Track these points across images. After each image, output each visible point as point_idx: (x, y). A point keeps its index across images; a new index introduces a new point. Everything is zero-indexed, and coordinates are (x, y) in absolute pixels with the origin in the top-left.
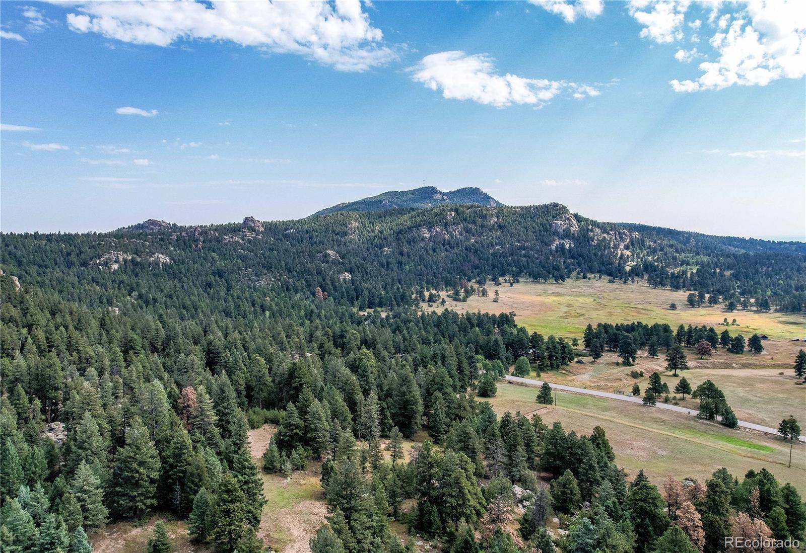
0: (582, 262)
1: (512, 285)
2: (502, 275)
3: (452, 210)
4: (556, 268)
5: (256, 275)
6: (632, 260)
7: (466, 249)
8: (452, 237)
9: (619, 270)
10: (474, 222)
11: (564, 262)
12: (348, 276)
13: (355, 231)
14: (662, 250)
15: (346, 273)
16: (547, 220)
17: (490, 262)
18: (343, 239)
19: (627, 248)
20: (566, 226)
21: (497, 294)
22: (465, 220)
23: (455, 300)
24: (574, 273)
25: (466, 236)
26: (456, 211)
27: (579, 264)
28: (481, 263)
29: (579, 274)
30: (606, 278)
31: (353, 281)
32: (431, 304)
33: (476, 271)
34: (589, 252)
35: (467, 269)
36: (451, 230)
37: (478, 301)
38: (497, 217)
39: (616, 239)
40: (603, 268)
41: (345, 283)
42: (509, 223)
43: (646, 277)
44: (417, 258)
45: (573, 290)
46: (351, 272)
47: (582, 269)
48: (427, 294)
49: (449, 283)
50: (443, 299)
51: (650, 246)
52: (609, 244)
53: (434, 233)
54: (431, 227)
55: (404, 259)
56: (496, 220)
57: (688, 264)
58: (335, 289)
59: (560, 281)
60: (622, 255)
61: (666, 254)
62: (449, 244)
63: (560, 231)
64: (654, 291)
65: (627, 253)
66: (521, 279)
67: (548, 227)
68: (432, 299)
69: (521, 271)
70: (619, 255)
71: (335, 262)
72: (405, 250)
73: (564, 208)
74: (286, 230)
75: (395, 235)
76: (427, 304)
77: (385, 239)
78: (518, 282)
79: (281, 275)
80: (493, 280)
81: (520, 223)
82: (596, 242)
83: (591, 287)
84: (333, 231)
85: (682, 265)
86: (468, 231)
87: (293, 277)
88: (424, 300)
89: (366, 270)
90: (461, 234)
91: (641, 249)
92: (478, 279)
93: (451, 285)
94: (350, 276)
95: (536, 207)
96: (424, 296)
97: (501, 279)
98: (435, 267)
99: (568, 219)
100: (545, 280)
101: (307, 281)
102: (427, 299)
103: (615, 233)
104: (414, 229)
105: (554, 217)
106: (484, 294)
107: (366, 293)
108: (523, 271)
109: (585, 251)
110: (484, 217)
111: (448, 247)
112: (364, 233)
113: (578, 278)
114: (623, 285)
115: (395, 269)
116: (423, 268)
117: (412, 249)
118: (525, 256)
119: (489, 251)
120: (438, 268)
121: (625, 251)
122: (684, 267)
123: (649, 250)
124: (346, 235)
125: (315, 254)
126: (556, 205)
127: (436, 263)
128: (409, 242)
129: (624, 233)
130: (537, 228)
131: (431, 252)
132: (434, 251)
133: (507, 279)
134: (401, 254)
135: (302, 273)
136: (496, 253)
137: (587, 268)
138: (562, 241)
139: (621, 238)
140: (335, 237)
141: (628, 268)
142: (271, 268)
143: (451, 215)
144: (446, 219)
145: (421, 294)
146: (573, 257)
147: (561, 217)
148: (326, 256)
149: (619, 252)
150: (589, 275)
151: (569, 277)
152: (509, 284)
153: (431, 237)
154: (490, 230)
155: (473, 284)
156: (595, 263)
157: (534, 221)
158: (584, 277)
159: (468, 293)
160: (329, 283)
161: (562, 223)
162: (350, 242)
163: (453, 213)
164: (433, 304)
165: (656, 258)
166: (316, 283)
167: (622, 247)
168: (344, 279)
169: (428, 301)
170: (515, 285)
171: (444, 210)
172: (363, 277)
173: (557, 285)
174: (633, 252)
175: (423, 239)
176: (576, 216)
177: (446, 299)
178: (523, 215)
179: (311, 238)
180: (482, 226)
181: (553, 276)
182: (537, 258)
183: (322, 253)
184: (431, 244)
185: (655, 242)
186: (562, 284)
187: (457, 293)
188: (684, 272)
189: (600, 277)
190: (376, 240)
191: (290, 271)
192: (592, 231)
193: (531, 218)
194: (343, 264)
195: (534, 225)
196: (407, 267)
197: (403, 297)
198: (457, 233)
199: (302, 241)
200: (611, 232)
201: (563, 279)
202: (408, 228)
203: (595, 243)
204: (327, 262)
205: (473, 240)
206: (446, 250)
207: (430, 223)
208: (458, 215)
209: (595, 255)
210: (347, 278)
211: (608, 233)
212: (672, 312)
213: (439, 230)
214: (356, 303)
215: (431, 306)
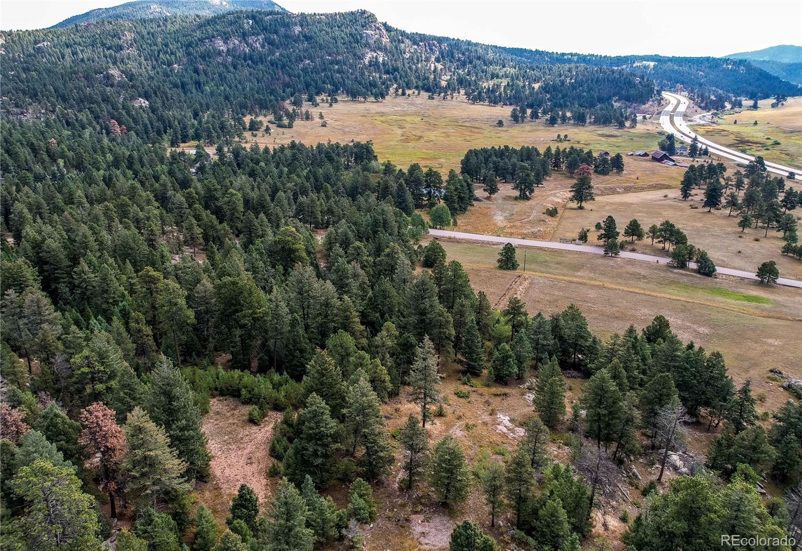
0: (398, 77)
1: (331, 105)
2: (318, 94)
3: (248, 17)
4: (373, 85)
5: (17, 106)
6: (445, 74)
7: (272, 65)
8: (253, 51)
9: (436, 85)
10: (276, 32)
11: (380, 78)
12: (145, 103)
13: (131, 44)
14: (471, 62)
15: (140, 99)
16: (356, 30)
17: (302, 78)
18: (118, 55)
19: (437, 60)
20: (377, 36)
21: (321, 117)
22: (265, 29)
23: (280, 126)
24: (392, 90)
25: (270, 48)
26: (253, 18)
27: (395, 79)
28: (292, 80)
29: (397, 90)
30: (424, 95)
31: (153, 110)
32: (254, 133)
33: (288, 90)
34: (404, 65)
35: (278, 88)
36: (250, 41)
37: (305, 127)
38: (301, 26)
39: (426, 51)
40: (420, 84)
41: (144, 111)
42: (315, 33)
43: (462, 92)
44: (216, 76)
45: (396, 108)
46: (146, 96)
47: (399, 85)
48: (247, 119)
49: (264, 106)
50: (267, 126)
51: (459, 58)
52: (421, 57)
53: (231, 46)
54: (227, 39)
55: (202, 78)
56: (300, 29)
57: (497, 77)
58: (134, 120)
59: (380, 100)
60: (436, 68)
61: (475, 67)
62: (251, 58)
63: (371, 42)
64: (473, 106)
65: (439, 66)
66: (339, 98)
67: (359, 37)
68: (254, 127)
69: (337, 89)
70: (432, 68)
71: (121, 85)
72: (201, 67)
73: (372, 15)
74: (36, 42)
75: (184, 48)
76: (250, 133)
77: (172, 53)
78: (336, 101)
79: (54, 106)
80: (309, 100)
81: (327, 33)
82: (408, 55)
83: (412, 104)
84: (103, 45)
85: (492, 78)
86: (271, 43)
87: (72, 107)
88: (244, 129)
89: (165, 93)
90: (263, 46)
91: (451, 62)
92: (293, 99)
93: (266, 108)
94: (147, 103)
95: (341, 15)
96: (244, 123)
97: (318, 99)
98: (240, 87)
99: (378, 28)
100: (365, 98)
101: (92, 112)
102: (248, 125)
103: (425, 44)
104: (207, 40)
105: (363, 26)
106: (308, 117)
108: (339, 89)
109: (399, 65)
110: (287, 26)
111: (250, 62)
112: (144, 46)
113: (397, 95)
114: (443, 102)
115: (194, 90)
116: (228, 89)
117: (208, 66)
118: (339, 71)
119: (298, 66)
120: (244, 89)
121: (437, 64)
122: (496, 81)
123: (459, 63)
124: (121, 49)
125: (94, 75)
126: (364, 12)
127: (240, 82)
128: (203, 57)
129: (434, 45)
130: (347, 39)
131: (231, 69)
132: (235, 67)
133: (325, 98)
134: (196, 71)
135: (82, 101)
136: (306, 68)
137: (405, 85)
138: (375, 55)
139: (431, 49)
140: (108, 53)
141: (444, 84)
142: (36, 95)
143: (248, 23)
144: (243, 28)
145: (239, 121)
146: (387, 72)
147: (371, 27)
148: (108, 77)
149: (433, 65)
150: (408, 92)
151: (387, 94)
152: (328, 105)
153: (228, 50)
154: (296, 41)
155: (288, 105)
156: (412, 78)
157: (342, 31)
158: (404, 94)
159: (292, 117)
160: (124, 112)
161: (373, 33)
162: (129, 59)
163: (251, 22)
164: (256, 132)
165: (466, 71)
166: (105, 113)
167: (433, 60)
168: (141, 107)
169: (250, 130)
170: (334, 105)
171: (239, 18)
172: (164, 104)
173: (378, 104)
174: (444, 65)
175: (220, 53)
176: (385, 25)
177: (270, 125)
178: (329, 24)
179: (74, 53)
180: (287, 37)
181: (372, 94)
182: (352, 74)
183: (102, 73)
184: (230, 59)
185: (463, 54)
186: (381, 102)
187: (280, 119)
188: (499, 86)
189: (419, 94)
190: (161, 55)
191: (64, 99)
192: (403, 42)
193: (339, 27)
194: (133, 87)
195: (343, 35)
196: (207, 88)
198: (258, 45)
199: (63, 58)
200: (421, 44)
201: (383, 97)
202: (199, 40)
203: (407, 55)
204: (112, 86)
205: (278, 54)
206: (248, 65)
207: (225, 33)
208: (256, 23)
209: (410, 68)
210: (143, 105)
211: (418, 45)
212: (500, 129)
213: (237, 42)
214: (165, 137)
215: (255, 136)
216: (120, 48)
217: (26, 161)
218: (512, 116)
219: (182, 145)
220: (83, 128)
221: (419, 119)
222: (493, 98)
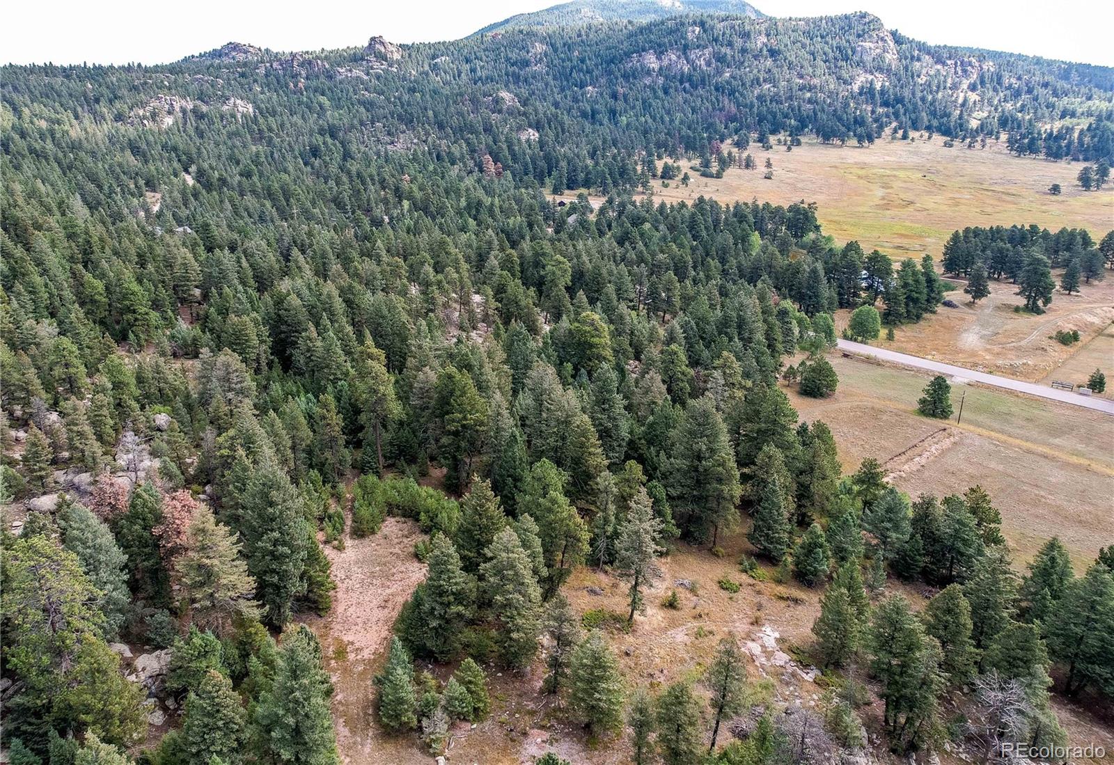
0: (902, 111)
1: (789, 149)
2: (774, 132)
3: (695, 23)
4: (859, 122)
5: (389, 134)
6: (981, 109)
7: (717, 89)
8: (695, 70)
9: (961, 125)
10: (730, 44)
11: (873, 112)
12: (533, 135)
13: (541, 59)
14: (1030, 91)
15: (530, 130)
16: (848, 41)
17: (755, 110)
18: (522, 73)
19: (973, 88)
20: (878, 51)
21: (769, 165)
22: (716, 40)
23: (704, 175)
24: (888, 131)
25: (717, 67)
26: (702, 24)
27: (896, 115)
28: (740, 111)
29: (895, 131)
30: (939, 139)
31: (542, 144)
32: (666, 181)
33: (732, 126)
34: (913, 94)
35: (718, 122)
36: (693, 56)
37: (740, 177)
38: (768, 35)
39: (956, 73)
40: (935, 123)
41: (529, 146)
42: (786, 46)
43: (1004, 137)
44: (639, 104)
45: (887, 158)
46: (538, 127)
47: (901, 123)
48: (659, 165)
49: (691, 146)
50: (686, 174)
51: (1011, 85)
52: (945, 82)
53: (665, 63)
54: (662, 53)
55: (620, 105)
56: (766, 40)
57: (1073, 115)
58: (515, 158)
59: (866, 144)
60: (965, 100)
61: (1036, 99)
62: (690, 80)
63: (868, 58)
64: (1017, 161)
65: (973, 97)
66: (803, 139)
67: (850, 52)
68: (667, 174)
69: (804, 126)
70: (960, 101)
71: (511, 112)
72: (621, 90)
73: (877, 20)
74: (434, 57)
75: (604, 66)
76: (660, 182)
77: (588, 72)
78: (799, 143)
79: (428, 134)
80: (760, 141)
81: (804, 46)
82: (925, 79)
83: (916, 153)
84: (508, 60)
85: (1063, 116)
86: (721, 59)
87: (447, 136)
88: (654, 176)
89: (562, 124)
90: (708, 64)
91: (995, 90)
92: (736, 138)
93: (694, 149)
94: (537, 135)
95: (830, 20)
96: (655, 168)
97: (772, 139)
98: (667, 119)
99: (882, 39)
100: (843, 141)
101: (468, 144)
102: (659, 173)
103: (956, 63)
104: (635, 55)
105: (859, 36)
106: (749, 164)
107: (563, 164)
108: (807, 127)
109: (907, 93)
110: (746, 35)
111: (687, 85)
112: (555, 62)
113: (894, 138)
114: (968, 152)
115: (606, 121)
116: (650, 121)
117: (631, 89)
118: (810, 101)
119: (752, 92)
120: (672, 121)
121: (970, 93)
122: (1068, 121)
123: (1008, 92)
124: (527, 66)
125: (481, 98)
126: (863, 16)
127: (668, 113)
128: (626, 76)
129: (970, 64)
130: (831, 55)
131: (660, 93)
132: (666, 92)
133: (782, 138)
134: (614, 96)
135: (461, 130)
136: (764, 96)
137: (909, 123)
138: (870, 77)
139: (965, 71)
140: (511, 70)
141: (974, 124)
142: (412, 121)
143: (694, 32)
144: (685, 39)
145: (649, 164)
146: (886, 104)
147: (871, 36)
148: (497, 101)
149: (962, 95)
150: (912, 134)
151: (879, 137)
152: (785, 148)
153: (661, 69)
154: (756, 57)
155: (726, 147)
156: (924, 114)
157: (827, 43)
158: (905, 137)
159: (725, 163)
160: (504, 147)
161: (872, 45)
162: (534, 77)
163: (697, 29)
164: (669, 181)
165: (1018, 105)
166: (483, 146)
167: (965, 86)
168: (528, 141)
169: (662, 177)
170: (794, 149)
171: (682, 24)
172: (557, 136)
173: (862, 150)
174: (982, 96)
175: (648, 72)
176: (894, 34)
177: (691, 173)
178: (809, 33)
179: (473, 71)
180: (744, 51)
181: (855, 135)
182: (830, 105)
183: (491, 95)
184: (661, 81)
185: (1019, 78)
186: (868, 147)
187: (706, 164)
188: (1069, 130)
189: (930, 138)
190: (574, 75)
191: (441, 127)
192: (919, 60)
193: (822, 37)
194: (525, 114)
195: (826, 49)
196: (624, 118)
197: (623, 172)
198: (703, 62)
200: (949, 62)
201: (871, 140)
202: (625, 54)
203: (922, 80)
204: (500, 112)
205: (728, 75)
206: (684, 89)
207: (659, 45)
208: (705, 31)
209: (923, 99)
210: (532, 137)
211: (944, 64)
212: (1054, 198)
213: (674, 57)
214: (547, 180)
215: (666, 186)
216: (526, 63)
217: (369, 200)
218: (1080, 179)
219: (567, 192)
220: (453, 163)
221: (920, 175)
222: (1056, 148)
